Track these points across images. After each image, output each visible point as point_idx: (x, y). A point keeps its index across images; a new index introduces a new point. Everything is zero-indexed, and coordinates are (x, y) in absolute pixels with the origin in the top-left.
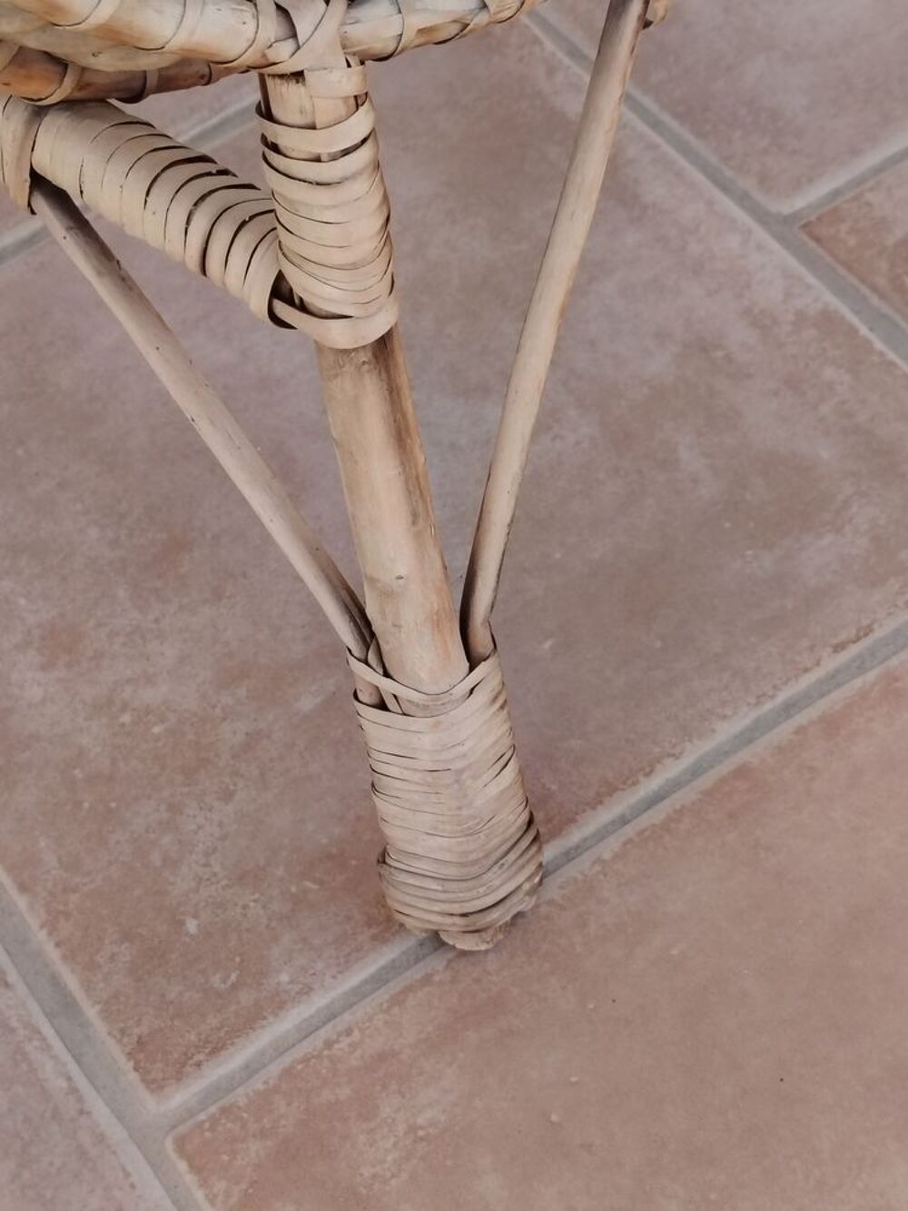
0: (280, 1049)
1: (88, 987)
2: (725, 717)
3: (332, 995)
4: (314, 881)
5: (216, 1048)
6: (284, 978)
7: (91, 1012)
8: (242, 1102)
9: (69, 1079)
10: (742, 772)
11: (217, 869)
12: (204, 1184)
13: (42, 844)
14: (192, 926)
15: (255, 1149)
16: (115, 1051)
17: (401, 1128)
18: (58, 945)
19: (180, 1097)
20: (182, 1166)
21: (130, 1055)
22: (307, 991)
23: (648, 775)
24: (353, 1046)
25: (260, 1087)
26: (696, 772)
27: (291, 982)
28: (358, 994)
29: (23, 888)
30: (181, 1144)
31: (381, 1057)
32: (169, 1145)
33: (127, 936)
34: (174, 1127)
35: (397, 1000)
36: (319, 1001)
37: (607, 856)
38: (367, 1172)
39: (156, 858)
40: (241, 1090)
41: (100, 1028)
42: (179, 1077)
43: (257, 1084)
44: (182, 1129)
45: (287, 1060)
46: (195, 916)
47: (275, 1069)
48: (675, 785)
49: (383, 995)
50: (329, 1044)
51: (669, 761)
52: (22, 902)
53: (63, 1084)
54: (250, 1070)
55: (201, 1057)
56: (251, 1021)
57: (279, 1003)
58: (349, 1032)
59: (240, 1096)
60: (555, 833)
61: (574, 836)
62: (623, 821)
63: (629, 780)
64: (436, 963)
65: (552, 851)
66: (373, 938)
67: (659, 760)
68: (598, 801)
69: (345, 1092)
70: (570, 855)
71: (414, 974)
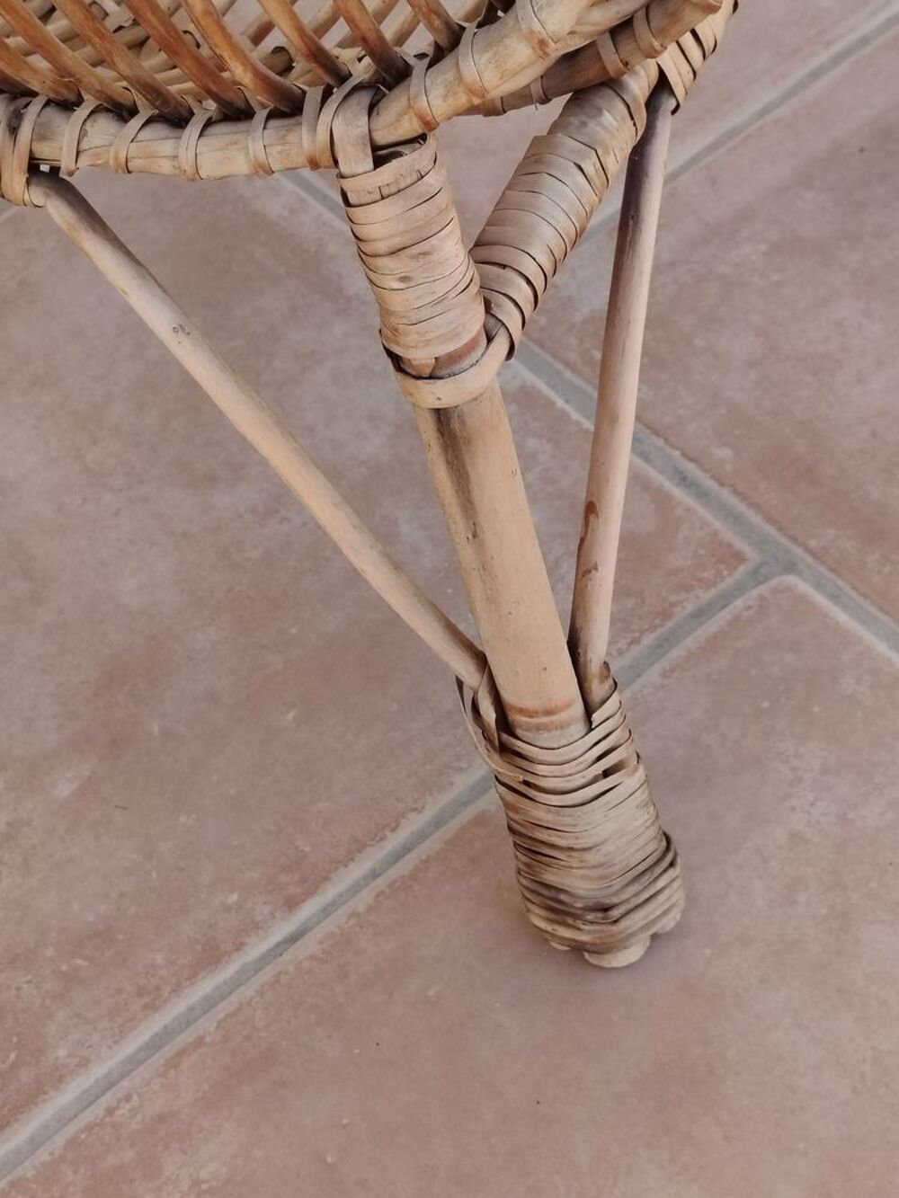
0: (63, 1120)
2: (461, 770)
3: (110, 1064)
4: (84, 958)
6: (62, 1053)
17: (185, 1185)
22: (84, 1063)
23: (394, 830)
24: (134, 1111)
25: (46, 1158)
26: (438, 823)
27: (69, 1056)
28: (135, 1062)
31: (161, 1119)
35: (173, 1063)
36: (98, 1072)
37: (361, 909)
40: (27, 1164)
43: (43, 1155)
45: (70, 1130)
47: (59, 1140)
48: (421, 837)
49: (158, 1060)
50: (110, 1112)
51: (412, 816)
54: (35, 1144)
56: (33, 1096)
57: (58, 1077)
58: (128, 1098)
59: (27, 1169)
60: (311, 892)
61: (329, 893)
62: (374, 875)
63: (377, 836)
64: (207, 1025)
65: (309, 909)
66: (145, 1007)
67: (403, 815)
68: (349, 858)
69: (129, 1156)
70: (326, 912)
71: (187, 1037)
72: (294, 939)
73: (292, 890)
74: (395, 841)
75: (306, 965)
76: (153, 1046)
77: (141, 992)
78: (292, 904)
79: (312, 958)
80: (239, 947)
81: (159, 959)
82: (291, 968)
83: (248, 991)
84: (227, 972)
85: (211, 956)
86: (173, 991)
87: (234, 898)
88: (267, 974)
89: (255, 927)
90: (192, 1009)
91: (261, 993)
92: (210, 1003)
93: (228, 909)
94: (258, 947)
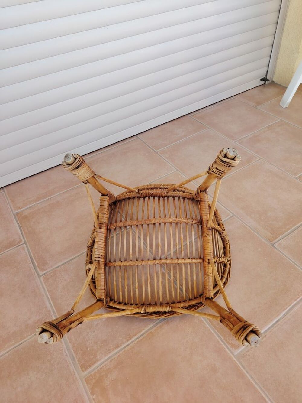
0: (97, 367)
1: (76, 357)
2: (149, 325)
3: (104, 360)
4: (103, 344)
5: (90, 366)
6: (99, 357)
7: (77, 360)
8: (93, 374)
9: (73, 370)
10: (151, 332)
11: (92, 342)
12: (87, 385)
13: (73, 336)
14: (89, 349)
15: (94, 381)
16: (79, 366)
17: (110, 379)
18: (74, 351)
19: (86, 373)
20: (85, 382)
21: (80, 367)
22: (101, 359)
23: (141, 332)
24: (106, 367)
25: (95, 372)
26: (146, 332)
27: (100, 358)
28: (107, 360)
29: (70, 343)
30: (85, 379)
31: (109, 369)
32: (84, 380)
33: (81, 350)
34: (85, 377)
35: (111, 361)
36: (102, 360)
37: (135, 343)
38: (106, 384)
39: (85, 340)
40: (92, 372)
41: (77, 362)
42: (86, 370)
43: (94, 372)
44: (86, 377)
45: (99, 368)
46: (89, 348)
47: (97, 369)
48: (144, 334)
49: (109, 360)
50: (103, 367)
51: (143, 330)
52: (70, 344)
53: (72, 370)
54: (94, 369)
55: (88, 367)
56: (95, 363)
57: (98, 361)
58: (105, 365)
59: (92, 373)
60: (130, 339)
61: (132, 340)
62: (138, 338)
63: (139, 333)
64: (116, 356)
65: (130, 342)
66: (109, 352)
67: (142, 330)
68: (135, 335)
69: (104, 373)
70: (132, 342)
71: (113, 358)
72: (127, 345)
73: (128, 339)
74: (141, 334)
75: (128, 350)
76: (109, 358)
77: (109, 350)
78: (128, 341)
79: (129, 349)
80: (121, 346)
81: (111, 346)
82: (126, 350)
83: (121, 352)
84: (119, 349)
85: (117, 347)
86: (112, 351)
87: (121, 339)
88: (123, 350)
89: (123, 343)
90: (114, 353)
91: (122, 353)
92: (117, 353)
93: (120, 340)
94: (123, 346)
